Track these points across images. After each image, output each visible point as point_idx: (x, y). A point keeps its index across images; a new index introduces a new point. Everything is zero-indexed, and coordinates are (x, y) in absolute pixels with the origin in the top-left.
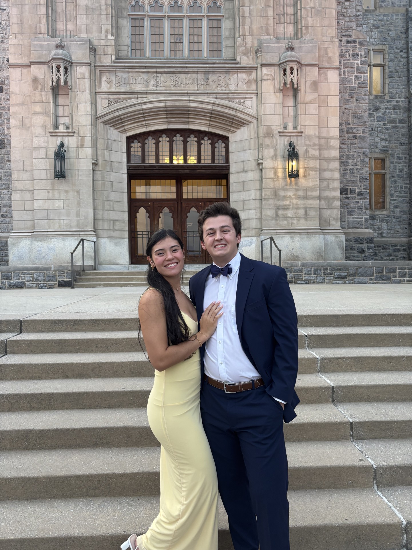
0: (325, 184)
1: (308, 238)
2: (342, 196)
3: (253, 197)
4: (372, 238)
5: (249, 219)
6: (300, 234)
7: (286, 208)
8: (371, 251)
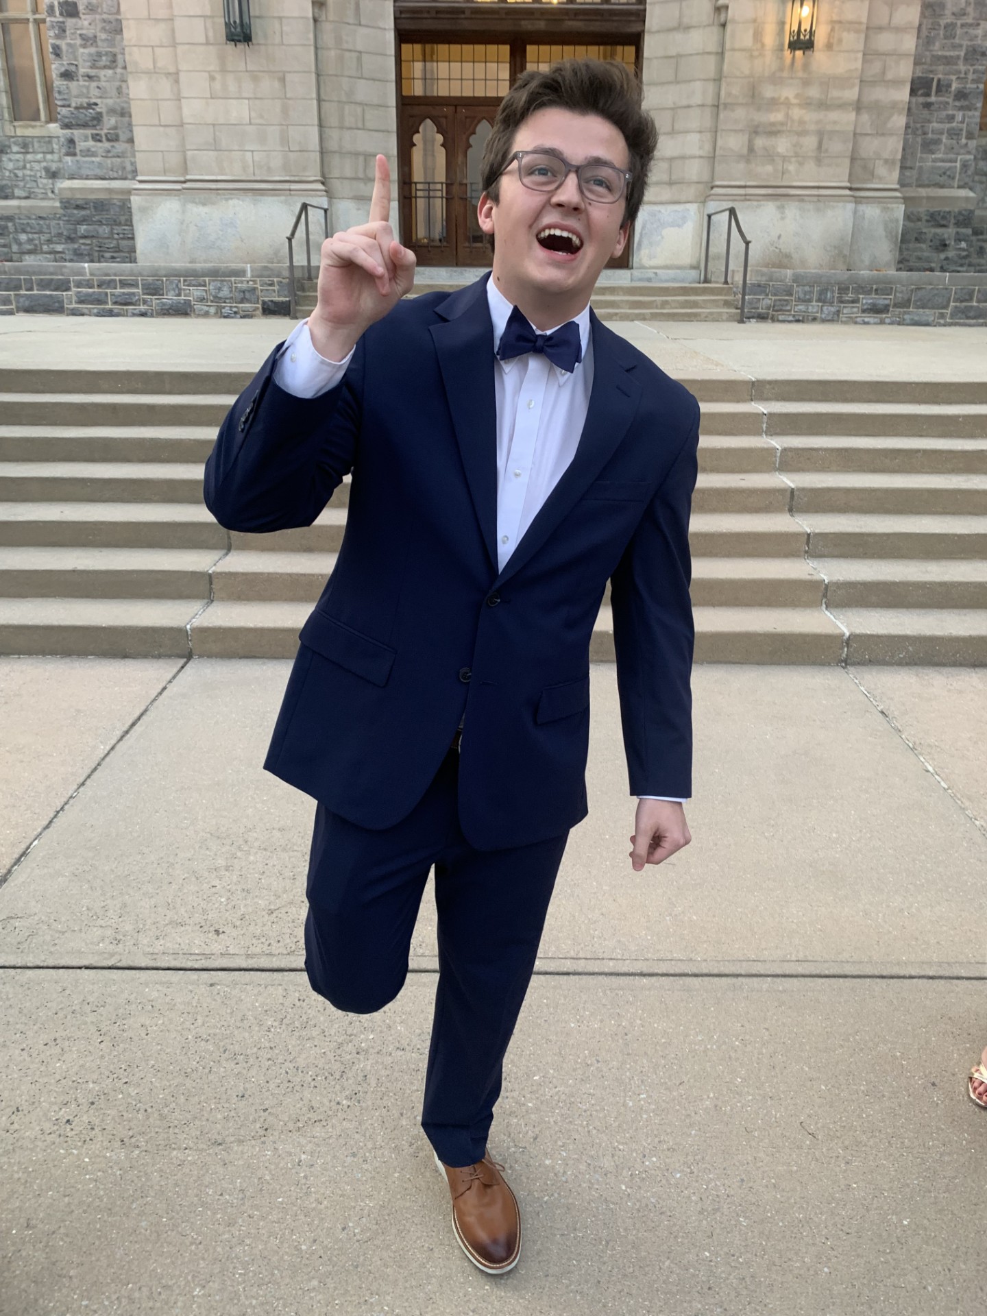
0: (876, 67)
1: (818, 210)
2: (914, 100)
3: (697, 99)
4: (972, 212)
5: (683, 158)
6: (799, 201)
7: (773, 131)
8: (963, 245)
